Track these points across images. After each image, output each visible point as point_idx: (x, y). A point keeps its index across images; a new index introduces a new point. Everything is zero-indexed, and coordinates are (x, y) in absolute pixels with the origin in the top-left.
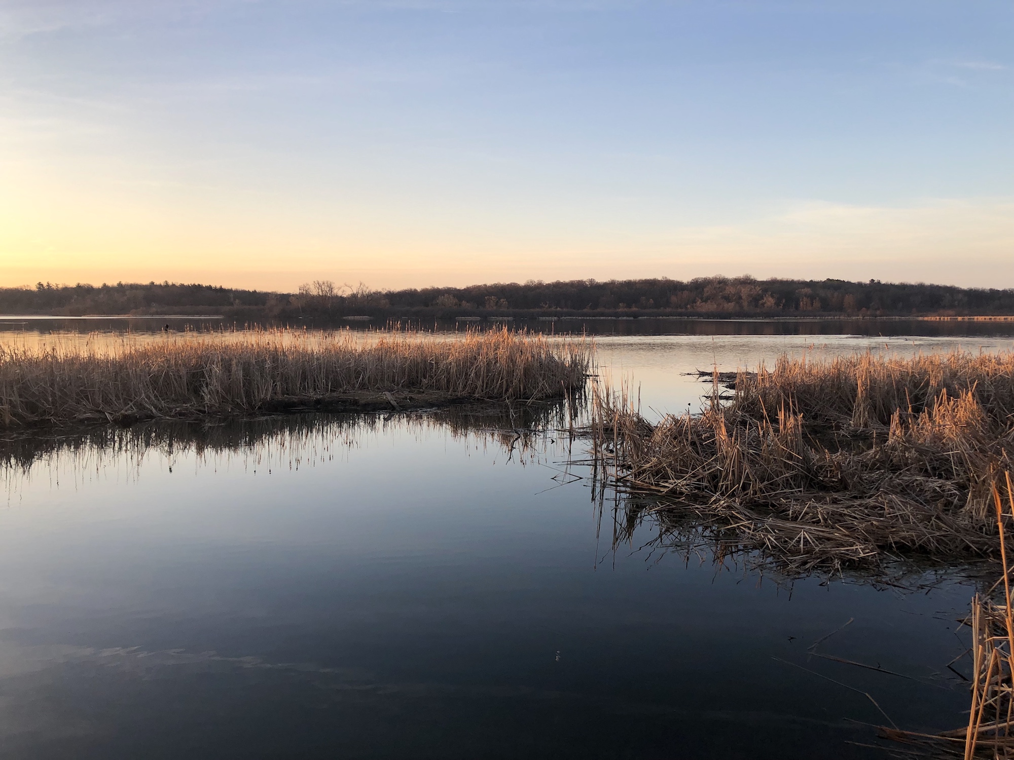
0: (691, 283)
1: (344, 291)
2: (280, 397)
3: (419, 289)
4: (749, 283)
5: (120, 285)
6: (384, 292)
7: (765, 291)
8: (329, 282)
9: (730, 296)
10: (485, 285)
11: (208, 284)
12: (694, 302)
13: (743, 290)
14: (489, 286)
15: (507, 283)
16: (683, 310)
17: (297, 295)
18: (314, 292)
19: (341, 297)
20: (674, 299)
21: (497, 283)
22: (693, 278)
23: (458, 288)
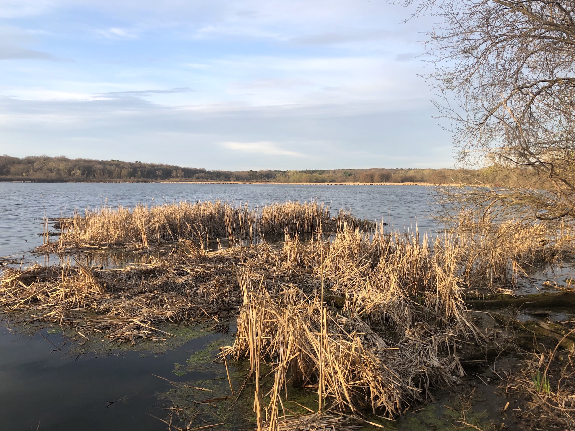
0: (25, 159)
4: (64, 161)
7: (75, 166)
9: (53, 168)
12: (28, 171)
13: (61, 165)
16: (20, 177)
20: (13, 169)
22: (27, 156)
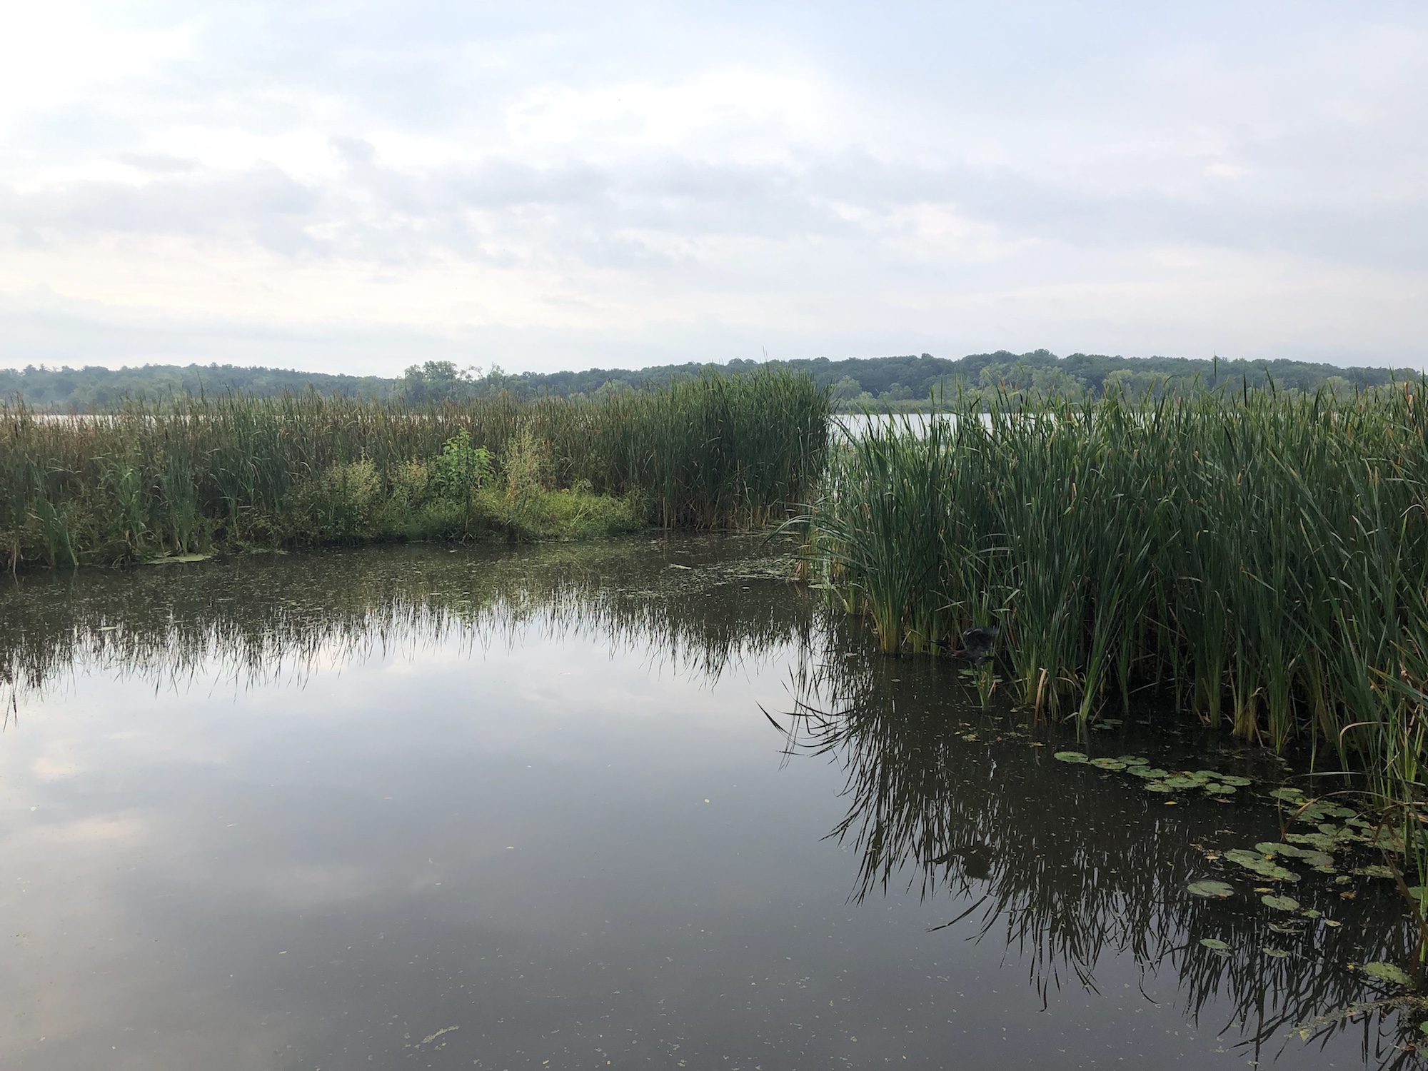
1: (470, 375)
3: (577, 371)
10: (672, 366)
14: (676, 368)
15: (703, 363)
18: (427, 380)
19: (466, 383)
23: (633, 370)
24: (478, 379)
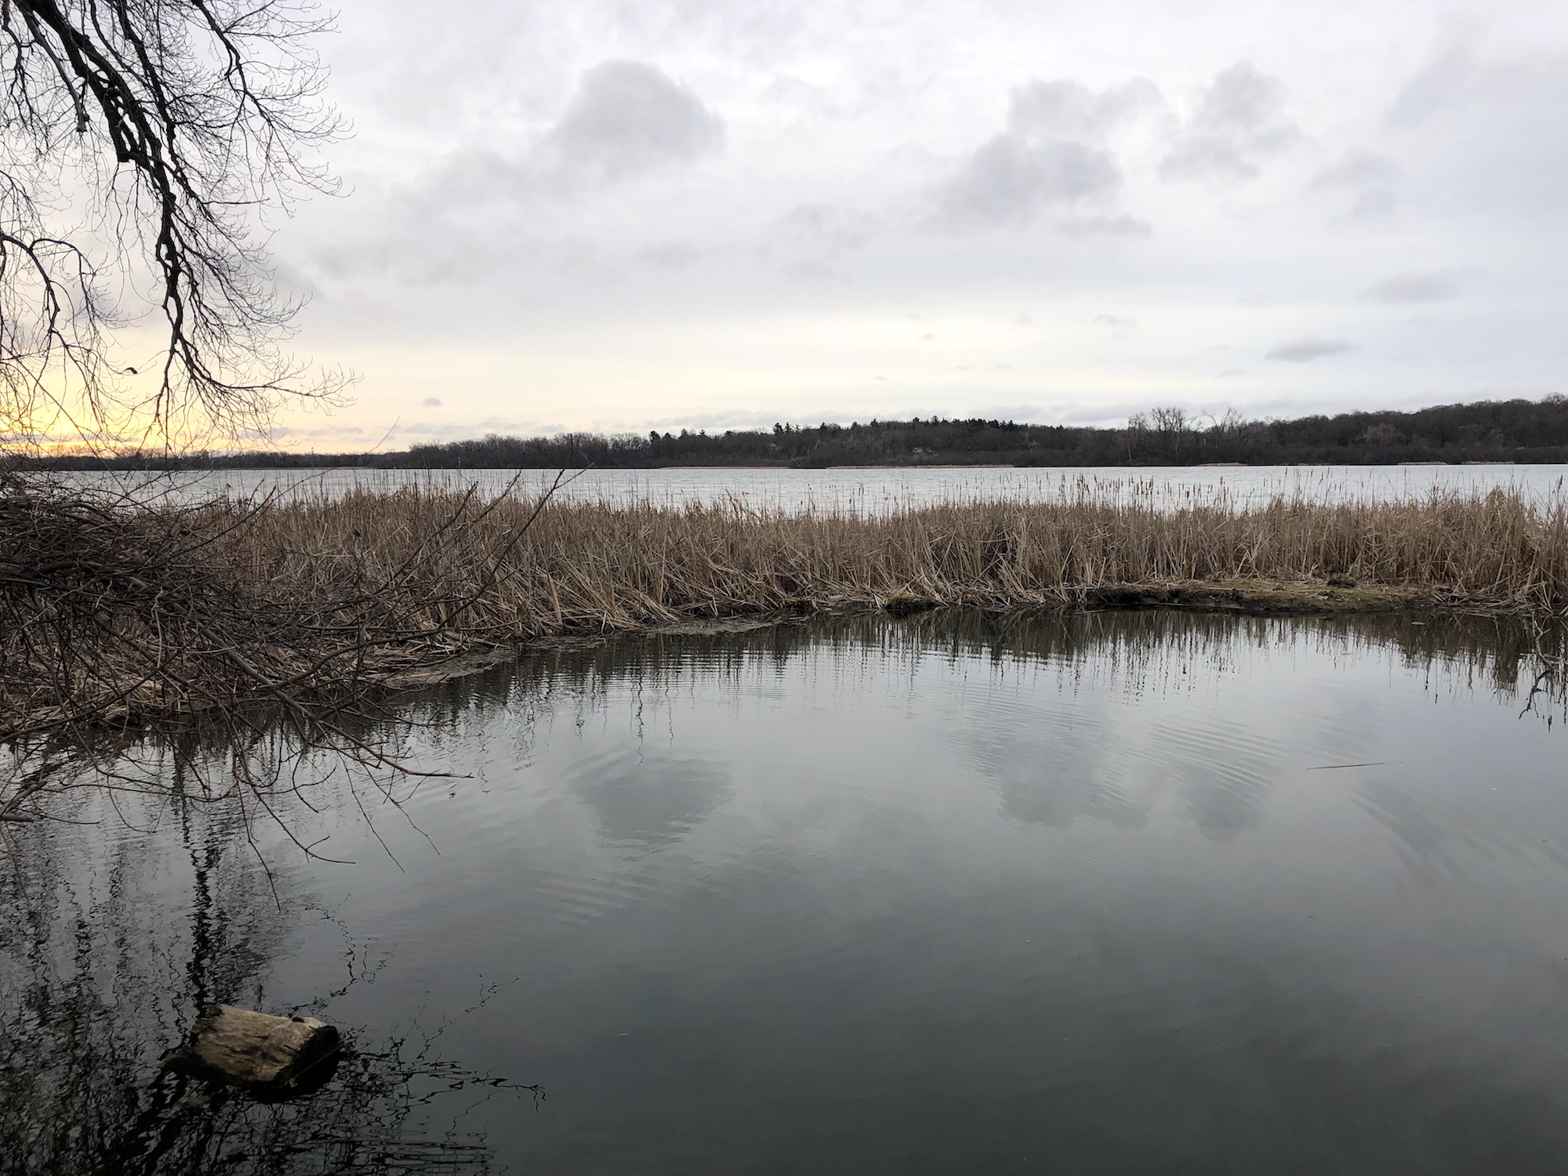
1: (1200, 423)
2: (1115, 586)
3: (1331, 416)
5: (874, 423)
6: (1269, 422)
8: (1177, 410)
10: (1459, 406)
11: (992, 420)
14: (1467, 407)
15: (1505, 401)
17: (1123, 431)
18: (1152, 425)
19: (1195, 432)
21: (1483, 400)
23: (1405, 411)
24: (1211, 426)
